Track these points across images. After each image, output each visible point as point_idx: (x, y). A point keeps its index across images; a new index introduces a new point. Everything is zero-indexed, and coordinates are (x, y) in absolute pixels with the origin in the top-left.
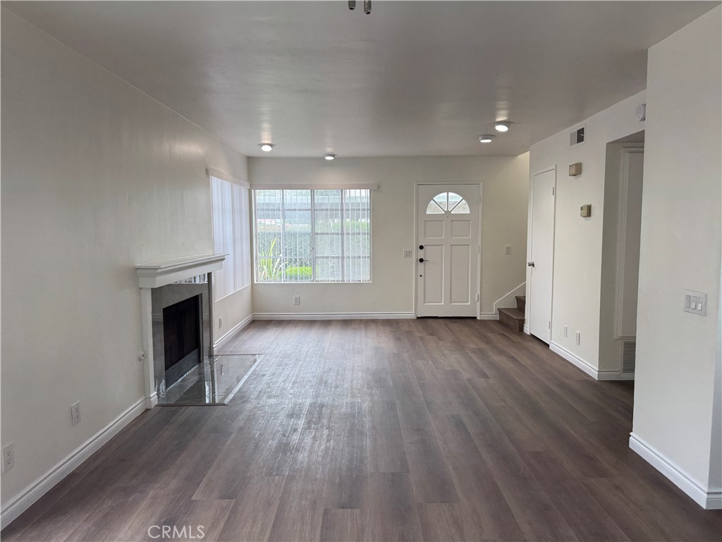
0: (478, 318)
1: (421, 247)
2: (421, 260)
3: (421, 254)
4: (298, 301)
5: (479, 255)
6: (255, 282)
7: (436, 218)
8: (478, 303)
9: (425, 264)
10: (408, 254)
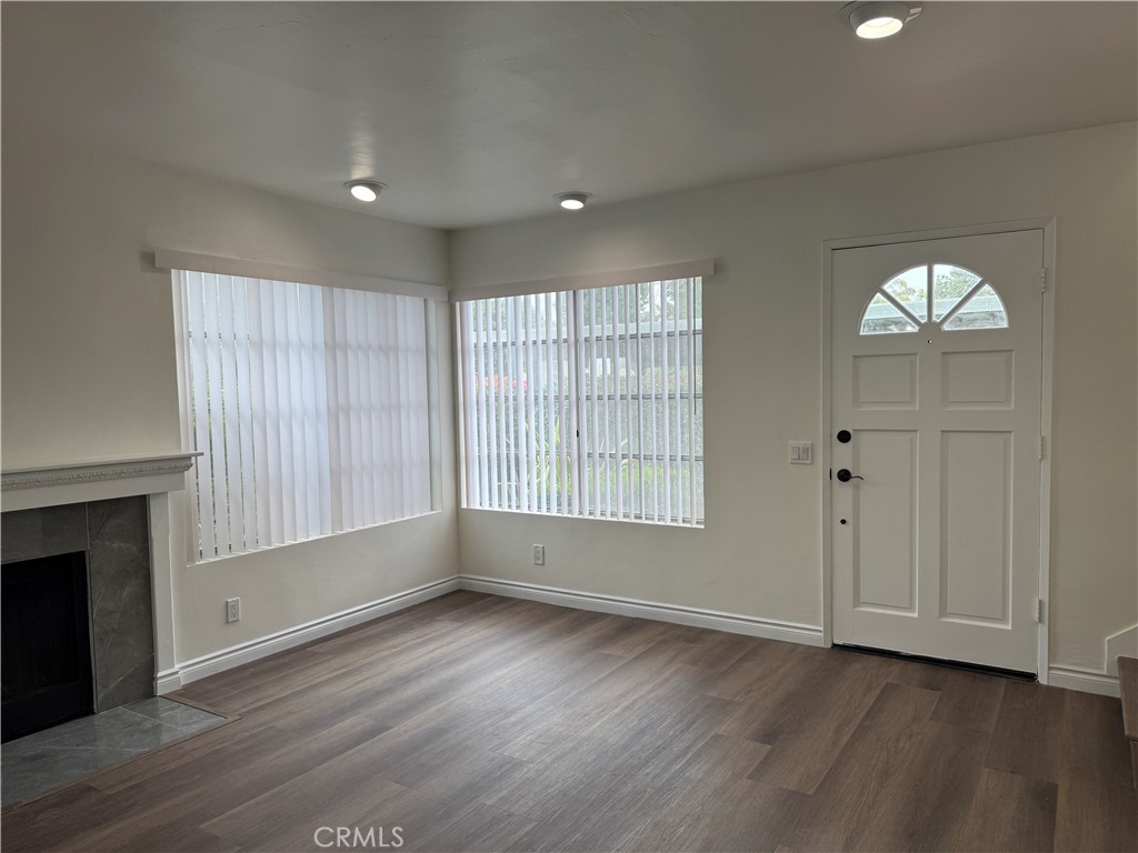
0: (1043, 680)
1: (844, 437)
2: (845, 476)
3: (843, 456)
4: (541, 557)
5: (1046, 467)
6: (464, 506)
7: (890, 347)
8: (1042, 631)
9: (857, 488)
10: (804, 456)
